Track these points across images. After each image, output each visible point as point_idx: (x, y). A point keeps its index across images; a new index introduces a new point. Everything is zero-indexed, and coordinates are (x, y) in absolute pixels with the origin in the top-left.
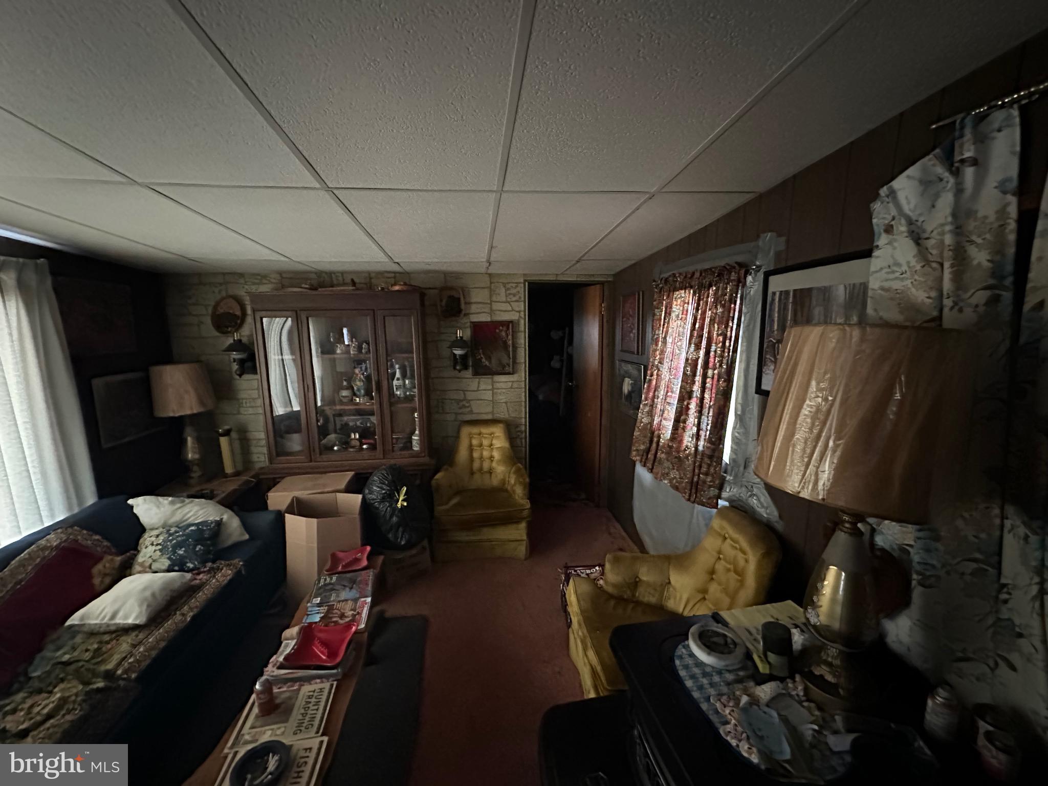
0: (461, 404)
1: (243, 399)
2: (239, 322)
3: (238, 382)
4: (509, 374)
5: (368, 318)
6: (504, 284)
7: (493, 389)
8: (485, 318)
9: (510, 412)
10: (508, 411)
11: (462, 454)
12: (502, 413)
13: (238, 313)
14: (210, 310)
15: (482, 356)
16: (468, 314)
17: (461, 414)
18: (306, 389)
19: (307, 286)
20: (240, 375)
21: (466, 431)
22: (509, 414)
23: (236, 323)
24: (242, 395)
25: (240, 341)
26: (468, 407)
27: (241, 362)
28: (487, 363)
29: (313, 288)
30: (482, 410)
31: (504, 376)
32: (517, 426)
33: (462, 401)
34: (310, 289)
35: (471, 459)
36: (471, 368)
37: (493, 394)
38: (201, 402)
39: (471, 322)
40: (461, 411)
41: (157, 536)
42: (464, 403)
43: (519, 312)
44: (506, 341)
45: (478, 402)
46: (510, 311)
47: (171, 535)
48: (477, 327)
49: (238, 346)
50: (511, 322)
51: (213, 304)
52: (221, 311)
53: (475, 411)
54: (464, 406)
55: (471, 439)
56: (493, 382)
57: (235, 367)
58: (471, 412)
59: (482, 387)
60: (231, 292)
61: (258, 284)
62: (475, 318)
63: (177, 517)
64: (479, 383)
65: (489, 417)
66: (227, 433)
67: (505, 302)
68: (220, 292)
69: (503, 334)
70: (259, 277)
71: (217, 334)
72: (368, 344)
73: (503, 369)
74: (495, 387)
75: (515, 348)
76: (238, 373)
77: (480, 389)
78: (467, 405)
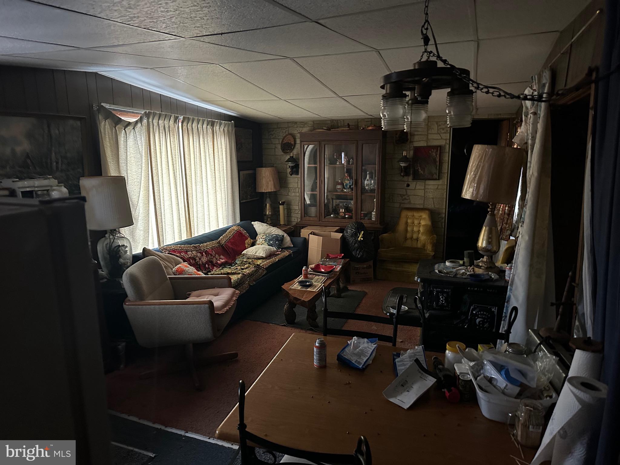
0: (404, 197)
1: (291, 188)
2: (293, 147)
3: (289, 179)
4: (436, 179)
5: (354, 145)
6: (437, 123)
7: (424, 189)
8: (423, 144)
9: (435, 204)
10: (434, 204)
11: (401, 227)
12: (430, 205)
13: (293, 143)
14: (281, 141)
15: (419, 168)
16: (413, 142)
17: (403, 203)
18: (321, 183)
19: (326, 128)
20: (291, 175)
21: (404, 213)
22: (434, 206)
23: (291, 148)
24: (291, 186)
25: (293, 157)
26: (408, 199)
27: (292, 168)
28: (422, 172)
29: (329, 129)
30: (417, 202)
31: (432, 181)
32: (439, 214)
33: (404, 195)
34: (327, 130)
35: (406, 231)
36: (411, 175)
37: (425, 192)
38: (275, 187)
39: (414, 147)
40: (403, 202)
41: (263, 236)
42: (406, 197)
43: (446, 140)
44: (435, 158)
45: (415, 197)
46: (440, 139)
47: (267, 236)
48: (417, 150)
49: (291, 159)
50: (440, 147)
51: (282, 138)
52: (285, 142)
53: (412, 202)
54: (405, 199)
55: (407, 219)
56: (425, 184)
57: (289, 170)
58: (410, 203)
59: (418, 187)
60: (290, 132)
61: (303, 127)
62: (416, 144)
63: (268, 231)
64: (416, 184)
65: (422, 207)
66: (283, 204)
67: (437, 134)
68: (285, 132)
69: (434, 154)
70: (303, 124)
71: (283, 154)
72: (353, 159)
73: (432, 176)
74: (426, 187)
75: (441, 163)
76: (290, 173)
77: (416, 188)
78: (407, 198)
